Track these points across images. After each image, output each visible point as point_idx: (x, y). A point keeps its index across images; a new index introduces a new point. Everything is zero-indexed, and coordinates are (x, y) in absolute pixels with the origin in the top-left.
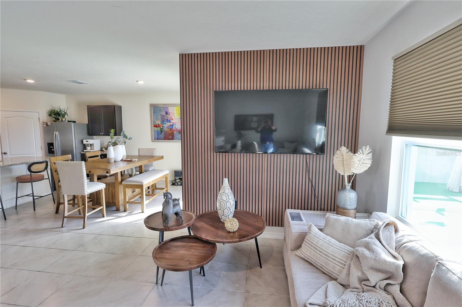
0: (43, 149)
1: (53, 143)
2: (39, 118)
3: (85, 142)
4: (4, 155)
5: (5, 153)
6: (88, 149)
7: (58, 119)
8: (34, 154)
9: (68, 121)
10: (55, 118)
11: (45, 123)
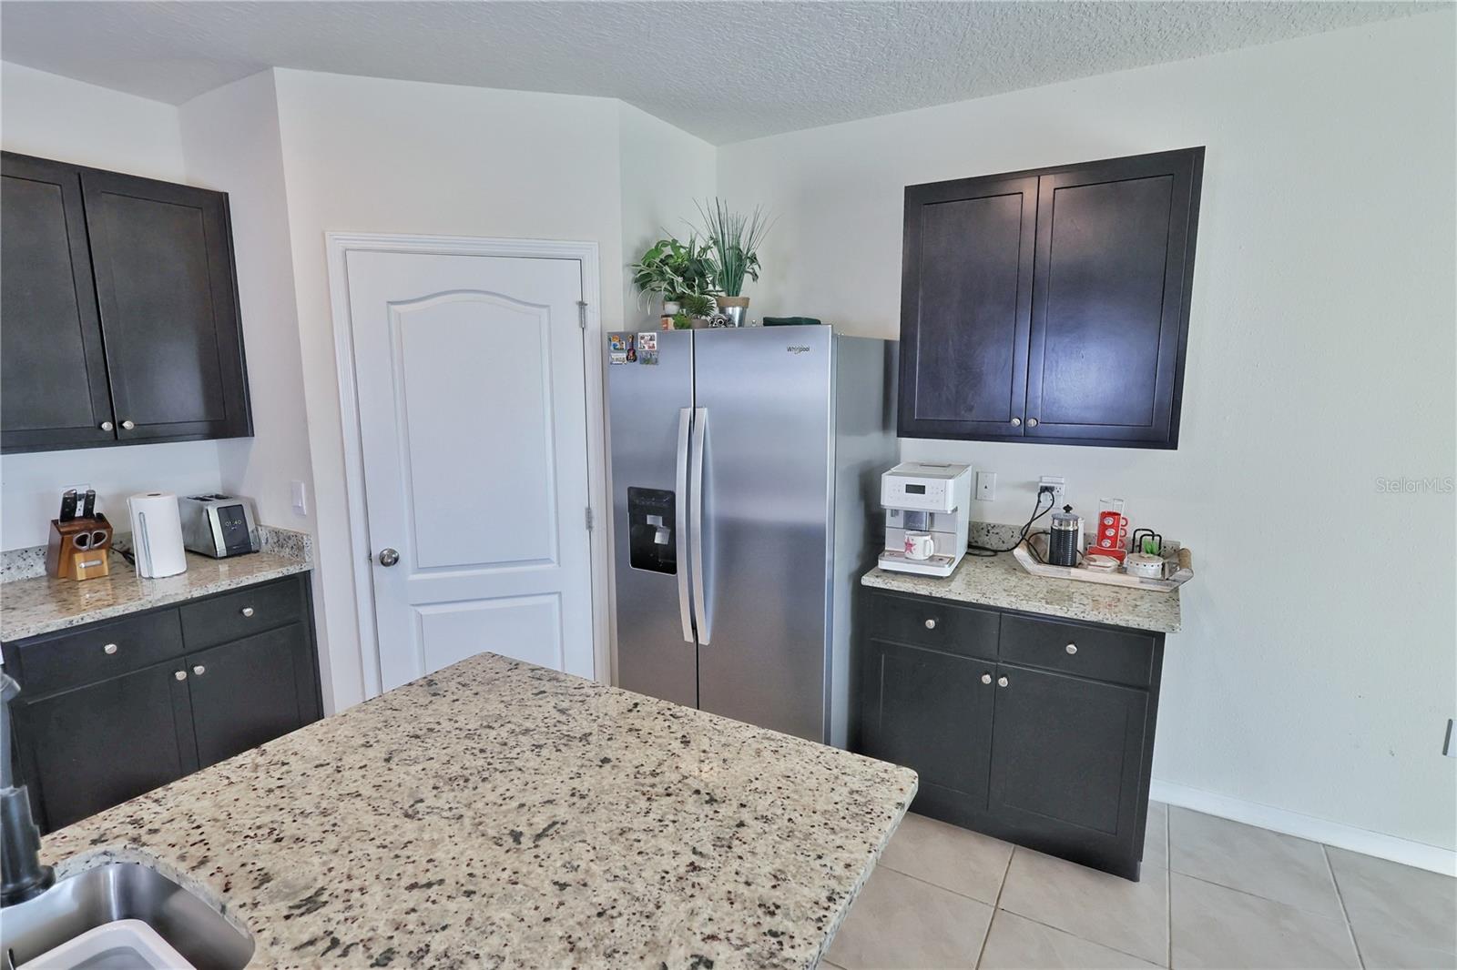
0: (594, 524)
1: (672, 495)
2: (582, 304)
3: (892, 494)
4: (379, 570)
5: (389, 560)
6: (918, 553)
7: (701, 308)
8: (547, 560)
9: (768, 322)
10: (680, 299)
11: (621, 336)
